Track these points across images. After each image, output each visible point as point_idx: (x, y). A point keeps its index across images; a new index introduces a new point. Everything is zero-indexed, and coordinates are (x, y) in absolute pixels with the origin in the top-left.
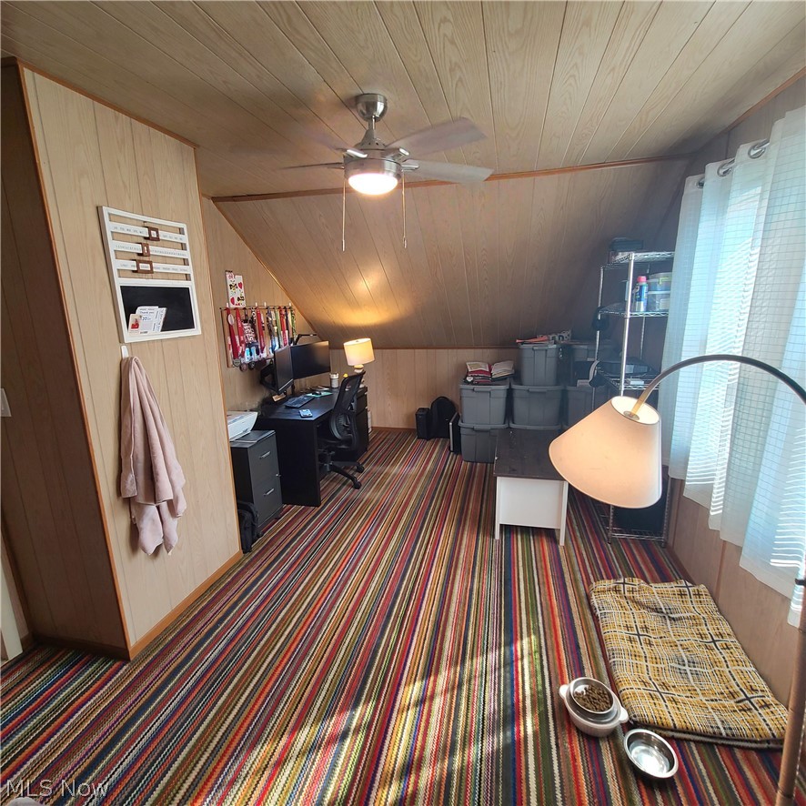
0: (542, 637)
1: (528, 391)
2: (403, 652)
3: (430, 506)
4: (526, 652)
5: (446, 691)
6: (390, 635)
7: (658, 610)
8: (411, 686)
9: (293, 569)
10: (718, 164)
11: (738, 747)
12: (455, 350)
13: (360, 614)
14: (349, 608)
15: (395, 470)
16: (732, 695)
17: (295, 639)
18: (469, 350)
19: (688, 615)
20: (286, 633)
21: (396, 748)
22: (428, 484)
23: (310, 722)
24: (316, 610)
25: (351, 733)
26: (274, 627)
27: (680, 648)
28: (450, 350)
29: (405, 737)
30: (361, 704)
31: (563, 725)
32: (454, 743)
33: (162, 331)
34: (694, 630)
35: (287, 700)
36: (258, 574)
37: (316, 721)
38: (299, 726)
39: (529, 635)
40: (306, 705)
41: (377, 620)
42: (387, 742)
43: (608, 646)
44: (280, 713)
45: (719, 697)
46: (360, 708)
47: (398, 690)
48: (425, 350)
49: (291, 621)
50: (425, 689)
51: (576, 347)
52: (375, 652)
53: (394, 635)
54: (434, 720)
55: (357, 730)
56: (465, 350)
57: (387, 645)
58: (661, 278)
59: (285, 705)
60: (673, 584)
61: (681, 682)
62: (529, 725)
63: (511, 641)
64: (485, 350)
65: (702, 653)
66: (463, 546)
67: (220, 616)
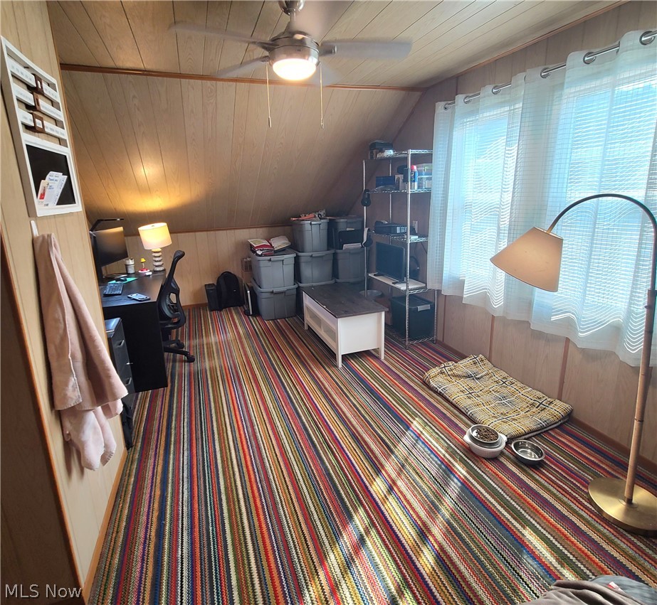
0: (421, 416)
1: (311, 256)
2: (348, 464)
3: (270, 359)
4: (421, 429)
5: (399, 474)
6: (329, 460)
7: (469, 376)
8: (375, 483)
9: (194, 445)
10: (464, 96)
11: (550, 430)
12: (233, 231)
13: (291, 454)
14: (278, 454)
15: (213, 339)
16: (533, 405)
17: (254, 497)
18: (245, 230)
19: (484, 373)
20: (241, 496)
21: (404, 528)
22: (252, 343)
23: (328, 547)
24: (250, 467)
25: (365, 537)
26: (224, 497)
27: (493, 392)
28: (228, 231)
29: (403, 518)
30: (354, 515)
31: (476, 460)
32: (432, 503)
33: (58, 204)
34: (491, 380)
35: (295, 545)
36: (161, 462)
37: (332, 544)
38: (323, 557)
39: (414, 419)
40: (313, 539)
41: (309, 453)
42: (394, 527)
43: (461, 406)
44: (298, 557)
45: (528, 409)
46: (355, 517)
47: (369, 491)
48: (205, 233)
49: (236, 486)
50: (386, 481)
51: (338, 221)
52: (329, 475)
53: (331, 457)
54: (409, 496)
55: (367, 532)
56: (242, 230)
57: (333, 467)
58: (425, 167)
59: (296, 550)
60: (468, 359)
61: (508, 409)
62: (460, 469)
63: (408, 427)
64: (258, 229)
65: (505, 391)
66: (322, 379)
67: (156, 514)
